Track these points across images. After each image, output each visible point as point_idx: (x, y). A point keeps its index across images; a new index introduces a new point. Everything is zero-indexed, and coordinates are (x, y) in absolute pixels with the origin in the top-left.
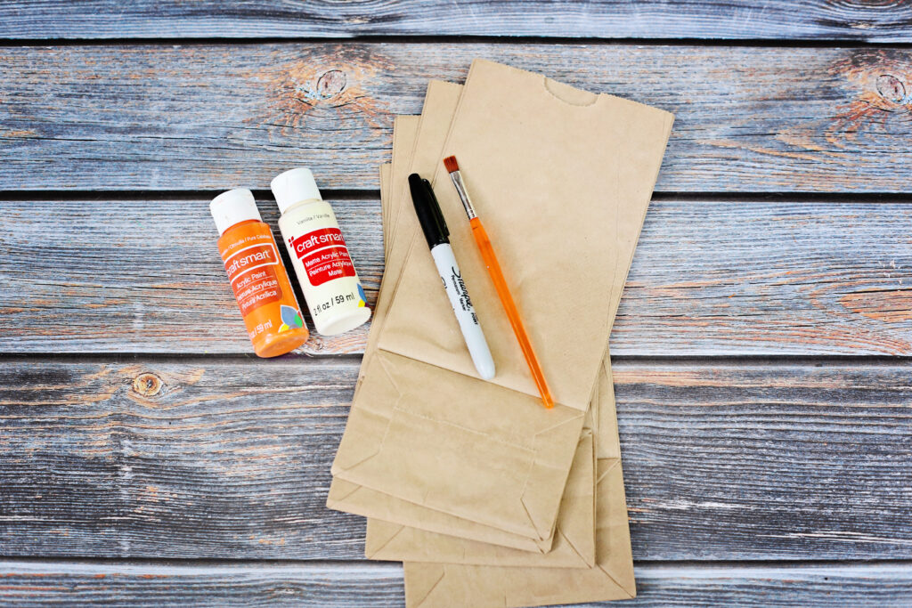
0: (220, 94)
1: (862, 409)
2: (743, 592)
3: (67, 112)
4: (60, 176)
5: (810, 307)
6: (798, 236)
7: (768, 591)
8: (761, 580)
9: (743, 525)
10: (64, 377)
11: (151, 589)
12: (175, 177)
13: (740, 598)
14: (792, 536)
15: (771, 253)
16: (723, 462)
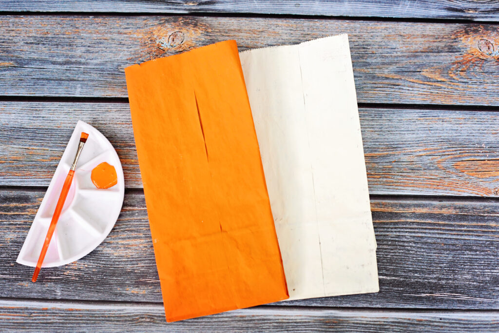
0: (115, 44)
1: (464, 226)
2: (395, 326)
3: (31, 53)
4: (26, 88)
5: (437, 169)
6: (432, 129)
7: (408, 325)
8: (405, 319)
9: (396, 289)
10: (26, 199)
11: (72, 316)
12: (89, 90)
13: (393, 329)
14: (423, 295)
15: (416, 138)
16: (386, 253)
